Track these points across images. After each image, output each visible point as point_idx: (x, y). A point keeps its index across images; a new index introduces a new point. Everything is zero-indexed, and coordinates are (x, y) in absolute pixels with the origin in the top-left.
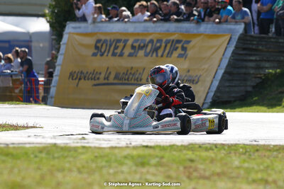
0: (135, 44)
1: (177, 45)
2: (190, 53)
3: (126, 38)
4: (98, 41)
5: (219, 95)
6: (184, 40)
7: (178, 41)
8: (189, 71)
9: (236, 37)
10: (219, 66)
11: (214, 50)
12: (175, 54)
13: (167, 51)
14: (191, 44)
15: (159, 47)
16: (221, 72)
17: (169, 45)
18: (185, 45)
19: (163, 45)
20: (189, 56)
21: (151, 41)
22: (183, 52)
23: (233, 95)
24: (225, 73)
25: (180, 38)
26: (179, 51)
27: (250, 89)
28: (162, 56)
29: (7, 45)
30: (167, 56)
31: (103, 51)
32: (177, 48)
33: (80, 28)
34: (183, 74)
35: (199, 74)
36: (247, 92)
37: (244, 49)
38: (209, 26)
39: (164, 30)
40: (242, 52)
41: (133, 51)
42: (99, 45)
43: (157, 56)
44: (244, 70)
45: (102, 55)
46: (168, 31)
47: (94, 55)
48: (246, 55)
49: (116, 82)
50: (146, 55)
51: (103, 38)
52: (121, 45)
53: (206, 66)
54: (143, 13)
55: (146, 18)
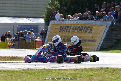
0: (74, 28)
1: (88, 28)
3: (71, 26)
4: (61, 27)
5: (102, 46)
7: (89, 27)
8: (92, 37)
9: (109, 26)
10: (103, 36)
12: (88, 32)
13: (85, 31)
14: (93, 28)
15: (82, 29)
16: (103, 38)
17: (86, 28)
18: (91, 29)
19: (84, 28)
20: (92, 32)
21: (79, 27)
22: (90, 31)
23: (108, 46)
24: (105, 38)
25: (90, 26)
26: (89, 30)
27: (113, 44)
28: (83, 32)
29: (30, 27)
30: (85, 32)
31: (63, 30)
32: (88, 29)
33: (55, 22)
34: (91, 39)
35: (96, 38)
36: (112, 45)
37: (111, 30)
38: (99, 22)
39: (84, 23)
40: (111, 31)
41: (73, 30)
42: (61, 28)
43: (81, 32)
44: (111, 37)
45: (62, 32)
46: (85, 23)
47: (60, 32)
48: (112, 32)
49: (67, 41)
50: (78, 32)
51: (63, 26)
52: (69, 28)
53: (98, 36)
54: (77, 18)
55: (78, 19)
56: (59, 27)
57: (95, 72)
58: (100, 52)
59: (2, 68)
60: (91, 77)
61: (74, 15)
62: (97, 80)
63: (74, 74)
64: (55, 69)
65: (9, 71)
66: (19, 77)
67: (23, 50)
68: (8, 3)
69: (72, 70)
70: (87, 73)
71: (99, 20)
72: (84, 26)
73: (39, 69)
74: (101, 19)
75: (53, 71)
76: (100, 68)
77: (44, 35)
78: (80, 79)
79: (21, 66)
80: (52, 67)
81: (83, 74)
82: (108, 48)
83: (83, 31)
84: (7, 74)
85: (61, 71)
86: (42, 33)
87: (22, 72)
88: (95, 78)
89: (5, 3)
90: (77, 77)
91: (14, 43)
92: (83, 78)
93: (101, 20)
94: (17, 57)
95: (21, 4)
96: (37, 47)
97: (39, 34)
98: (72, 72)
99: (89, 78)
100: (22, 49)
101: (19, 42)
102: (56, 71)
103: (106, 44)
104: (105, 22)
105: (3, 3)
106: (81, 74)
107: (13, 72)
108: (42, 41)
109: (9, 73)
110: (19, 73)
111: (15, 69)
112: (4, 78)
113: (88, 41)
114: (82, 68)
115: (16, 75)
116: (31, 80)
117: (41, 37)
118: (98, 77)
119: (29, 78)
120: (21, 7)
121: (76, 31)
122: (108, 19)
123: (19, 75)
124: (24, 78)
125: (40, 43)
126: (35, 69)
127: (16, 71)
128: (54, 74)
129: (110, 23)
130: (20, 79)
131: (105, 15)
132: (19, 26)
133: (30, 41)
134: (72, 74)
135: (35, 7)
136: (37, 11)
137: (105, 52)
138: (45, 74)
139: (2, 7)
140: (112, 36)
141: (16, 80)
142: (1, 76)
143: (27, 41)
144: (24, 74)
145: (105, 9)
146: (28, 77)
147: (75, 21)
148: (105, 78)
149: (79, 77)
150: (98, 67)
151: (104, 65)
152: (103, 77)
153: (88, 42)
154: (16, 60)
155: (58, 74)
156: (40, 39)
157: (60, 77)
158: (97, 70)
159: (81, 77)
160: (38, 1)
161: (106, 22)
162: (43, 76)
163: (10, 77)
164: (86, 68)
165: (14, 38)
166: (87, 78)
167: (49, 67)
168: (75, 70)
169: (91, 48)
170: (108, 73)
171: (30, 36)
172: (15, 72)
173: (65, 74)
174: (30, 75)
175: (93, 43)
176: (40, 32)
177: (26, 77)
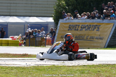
0: (82, 27)
1: (96, 27)
2: (100, 29)
3: (79, 24)
4: (70, 25)
5: (110, 43)
6: (98, 25)
7: (96, 26)
8: (100, 35)
10: (110, 34)
11: (108, 28)
14: (101, 26)
15: (90, 27)
16: (111, 36)
17: (93, 27)
18: (99, 27)
19: (92, 27)
21: (88, 25)
23: (115, 43)
24: (112, 36)
25: (97, 25)
26: (97, 29)
28: (91, 30)
29: (40, 26)
30: (93, 30)
31: (71, 28)
32: (96, 28)
33: (64, 21)
34: (98, 37)
35: (103, 36)
38: (107, 20)
39: (92, 22)
41: (81, 29)
42: (70, 27)
43: (89, 30)
45: (71, 30)
46: (93, 22)
47: (69, 30)
49: (76, 39)
50: (86, 30)
51: (71, 24)
53: (106, 34)
54: (85, 16)
55: (86, 18)
56: (68, 25)
57: (102, 68)
58: (107, 49)
59: (13, 65)
60: (98, 73)
61: (82, 14)
62: (104, 76)
63: (83, 70)
64: (64, 66)
65: (20, 68)
66: (30, 73)
67: (34, 47)
68: (19, 4)
69: (80, 66)
70: (94, 69)
71: (107, 19)
72: (92, 25)
73: (48, 65)
74: (108, 17)
75: (62, 68)
76: (107, 64)
77: (54, 34)
78: (88, 74)
79: (32, 63)
80: (61, 64)
81: (91, 70)
83: (90, 29)
84: (18, 71)
85: (70, 67)
86: (51, 31)
87: (33, 69)
88: (103, 74)
89: (16, 3)
90: (85, 73)
91: (25, 41)
92: (90, 74)
94: (27, 54)
95: (32, 4)
96: (47, 45)
97: (49, 32)
98: (80, 69)
99: (97, 74)
100: (32, 47)
101: (30, 40)
102: (64, 68)
103: (113, 42)
105: (14, 3)
106: (89, 70)
107: (24, 68)
108: (51, 39)
109: (20, 70)
110: (30, 69)
111: (26, 66)
112: (15, 74)
113: (96, 38)
114: (89, 64)
115: (26, 72)
116: (40, 76)
117: (51, 35)
118: (105, 73)
119: (39, 75)
120: (32, 7)
121: (84, 29)
122: (115, 18)
123: (30, 71)
124: (34, 75)
125: (50, 41)
126: (45, 65)
127: (27, 68)
128: (63, 70)
130: (31, 76)
131: (112, 14)
132: (29, 25)
133: (40, 39)
134: (80, 70)
135: (45, 7)
136: (47, 10)
137: (112, 49)
138: (55, 70)
139: (14, 6)
141: (27, 76)
142: (13, 72)
143: (37, 39)
144: (34, 71)
145: (112, 8)
146: (38, 73)
147: (83, 20)
148: (112, 74)
149: (87, 73)
150: (105, 63)
151: (111, 61)
152: (111, 73)
153: (96, 40)
154: (26, 57)
155: (67, 70)
156: (50, 37)
157: (69, 73)
158: (105, 66)
159: (89, 73)
160: (48, 1)
161: (113, 21)
162: (53, 73)
163: (20, 73)
164: (93, 65)
165: (25, 36)
166: (94, 74)
167: (58, 64)
168: (84, 66)
169: (98, 45)
170: (115, 69)
172: (25, 68)
173: (73, 70)
174: (40, 72)
175: (101, 41)
176: (49, 31)
177: (36, 74)
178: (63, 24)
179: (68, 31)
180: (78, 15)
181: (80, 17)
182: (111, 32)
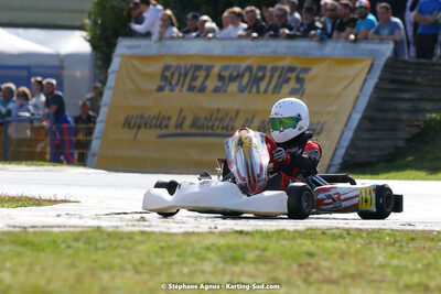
0: (223, 73)
1: (289, 75)
2: (309, 87)
3: (210, 63)
4: (167, 68)
5: (352, 152)
6: (300, 66)
7: (291, 69)
9: (380, 63)
10: (354, 108)
11: (347, 82)
12: (286, 88)
13: (273, 85)
14: (311, 73)
15: (262, 78)
16: (357, 117)
17: (277, 74)
18: (302, 76)
19: (268, 74)
20: (307, 92)
21: (249, 69)
22: (298, 86)
23: (376, 153)
24: (363, 118)
25: (295, 64)
26: (292, 84)
27: (401, 144)
28: (265, 91)
29: (25, 73)
30: (273, 92)
31: (174, 82)
32: (289, 79)
33: (138, 47)
35: (322, 120)
36: (398, 148)
37: (393, 82)
38: (340, 45)
39: (269, 50)
40: (389, 86)
41: (219, 84)
42: (168, 74)
43: (258, 91)
44: (392, 115)
45: (172, 90)
46: (275, 52)
47: (160, 89)
48: (396, 90)
49: (193, 131)
50: (241, 90)
51: (174, 63)
52: (202, 74)
53: (334, 108)
54: (236, 25)
55: (241, 32)
56: (157, 68)
72: (269, 67)
82: (378, 162)
83: (263, 85)
93: (347, 38)
103: (366, 144)
104: (363, 46)
121: (233, 87)
122: (377, 32)
129: (387, 49)
131: (364, 16)
140: (396, 110)
147: (228, 43)
161: (369, 46)
171: (28, 111)
178: (136, 62)
179: (160, 94)
180: (206, 21)
181: (212, 30)
182: (357, 98)
